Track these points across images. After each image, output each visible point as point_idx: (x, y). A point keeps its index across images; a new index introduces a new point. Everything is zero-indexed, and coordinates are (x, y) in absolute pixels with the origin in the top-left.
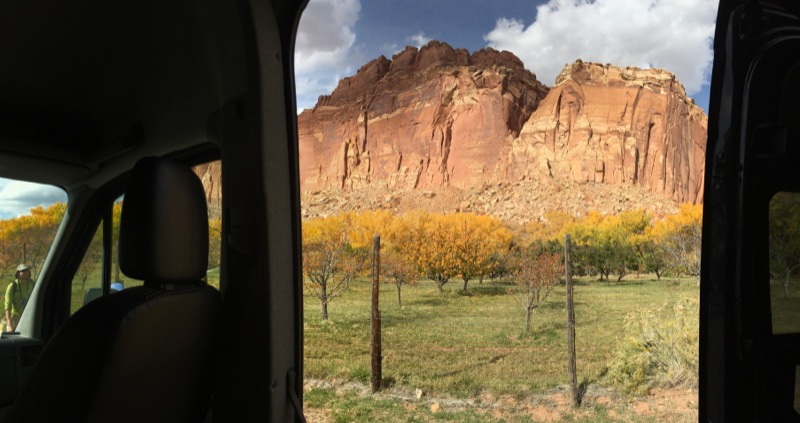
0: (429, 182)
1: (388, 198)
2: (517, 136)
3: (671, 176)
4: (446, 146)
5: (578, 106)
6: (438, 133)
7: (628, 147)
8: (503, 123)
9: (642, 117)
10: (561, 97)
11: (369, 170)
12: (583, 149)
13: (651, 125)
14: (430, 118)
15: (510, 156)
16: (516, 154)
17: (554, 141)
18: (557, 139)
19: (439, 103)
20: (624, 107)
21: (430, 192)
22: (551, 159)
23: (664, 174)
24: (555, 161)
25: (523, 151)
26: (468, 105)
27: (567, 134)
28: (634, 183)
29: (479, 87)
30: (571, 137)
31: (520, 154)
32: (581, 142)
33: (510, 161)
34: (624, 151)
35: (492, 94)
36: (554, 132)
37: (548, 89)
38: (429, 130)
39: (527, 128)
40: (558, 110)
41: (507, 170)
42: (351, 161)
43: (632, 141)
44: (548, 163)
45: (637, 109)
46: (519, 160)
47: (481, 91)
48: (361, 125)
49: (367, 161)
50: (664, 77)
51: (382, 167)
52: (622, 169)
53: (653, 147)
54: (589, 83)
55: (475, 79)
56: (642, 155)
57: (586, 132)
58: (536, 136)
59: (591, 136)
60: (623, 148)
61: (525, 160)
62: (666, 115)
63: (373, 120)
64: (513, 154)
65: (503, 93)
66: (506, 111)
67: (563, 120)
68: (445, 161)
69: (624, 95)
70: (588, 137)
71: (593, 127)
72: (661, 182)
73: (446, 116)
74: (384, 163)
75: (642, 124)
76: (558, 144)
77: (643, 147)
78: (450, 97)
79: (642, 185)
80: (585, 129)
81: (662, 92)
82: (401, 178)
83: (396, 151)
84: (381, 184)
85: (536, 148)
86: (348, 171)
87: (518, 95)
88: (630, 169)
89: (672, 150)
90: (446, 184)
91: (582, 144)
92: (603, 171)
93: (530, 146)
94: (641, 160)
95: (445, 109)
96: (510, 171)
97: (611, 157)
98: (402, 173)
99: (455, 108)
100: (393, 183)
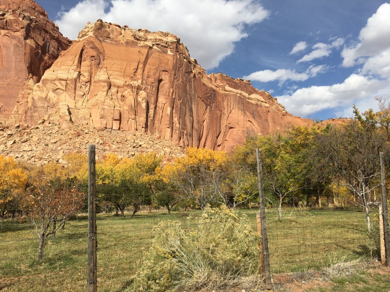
2: (38, 81)
3: (178, 125)
5: (98, 60)
7: (140, 99)
8: (24, 66)
9: (151, 74)
10: (82, 50)
12: (102, 99)
13: (160, 81)
15: (30, 100)
16: (36, 98)
17: (75, 89)
18: (78, 88)
20: (136, 64)
22: (72, 106)
23: (172, 123)
24: (76, 108)
25: (44, 96)
27: (88, 84)
28: (146, 131)
30: (92, 87)
31: (41, 99)
32: (100, 92)
33: (30, 105)
34: (137, 103)
35: (14, 38)
36: (76, 81)
37: (71, 42)
39: (48, 74)
40: (80, 62)
41: (26, 113)
43: (143, 94)
44: (68, 109)
45: (147, 66)
46: (39, 104)
50: (170, 39)
52: (135, 119)
53: (161, 100)
54: (108, 41)
56: (152, 106)
57: (106, 84)
58: (56, 82)
59: (110, 88)
60: (136, 100)
61: (46, 105)
62: (173, 73)
64: (33, 98)
65: (26, 38)
66: (28, 56)
67: (84, 71)
69: (136, 54)
70: (106, 88)
71: (112, 80)
72: (169, 130)
75: (151, 80)
76: (79, 92)
77: (152, 100)
79: (152, 133)
80: (104, 81)
81: (169, 52)
85: (58, 94)
87: (41, 43)
88: (142, 119)
89: (178, 103)
91: (101, 95)
92: (120, 120)
93: (51, 91)
94: (151, 112)
96: (29, 114)
97: (126, 108)
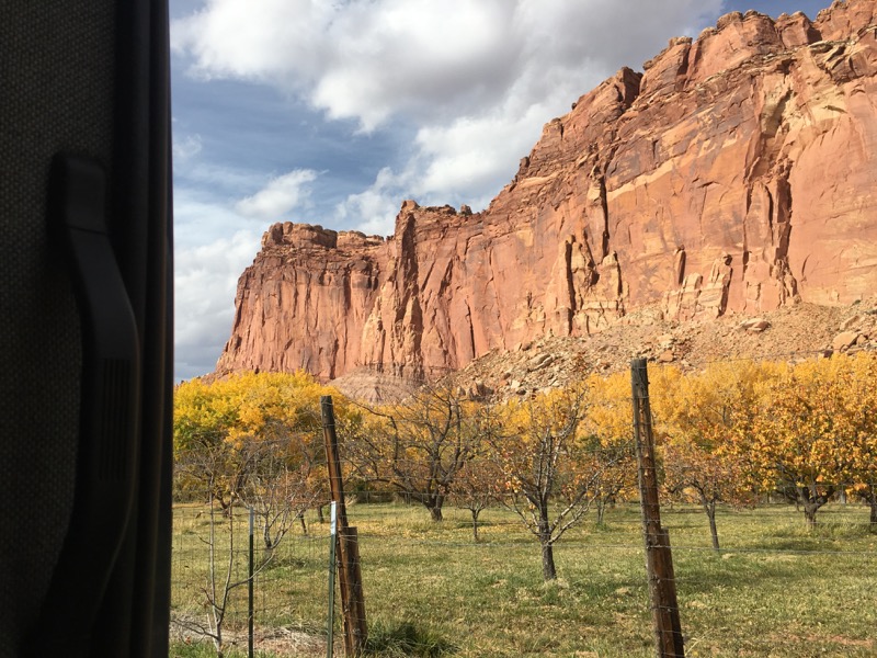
0: (751, 301)
1: (665, 341)
4: (780, 220)
6: (760, 195)
11: (620, 290)
14: (738, 167)
19: (755, 133)
21: (759, 320)
26: (823, 123)
29: (840, 81)
38: (739, 191)
42: (580, 277)
47: (848, 87)
48: (594, 205)
49: (615, 272)
51: (647, 281)
55: (830, 65)
63: (617, 193)
68: (782, 253)
73: (771, 158)
74: (649, 272)
78: (776, 117)
82: (689, 298)
83: (672, 245)
84: (649, 315)
86: (577, 298)
90: (790, 301)
95: (771, 142)
98: (690, 289)
99: (790, 137)
100: (673, 309)
